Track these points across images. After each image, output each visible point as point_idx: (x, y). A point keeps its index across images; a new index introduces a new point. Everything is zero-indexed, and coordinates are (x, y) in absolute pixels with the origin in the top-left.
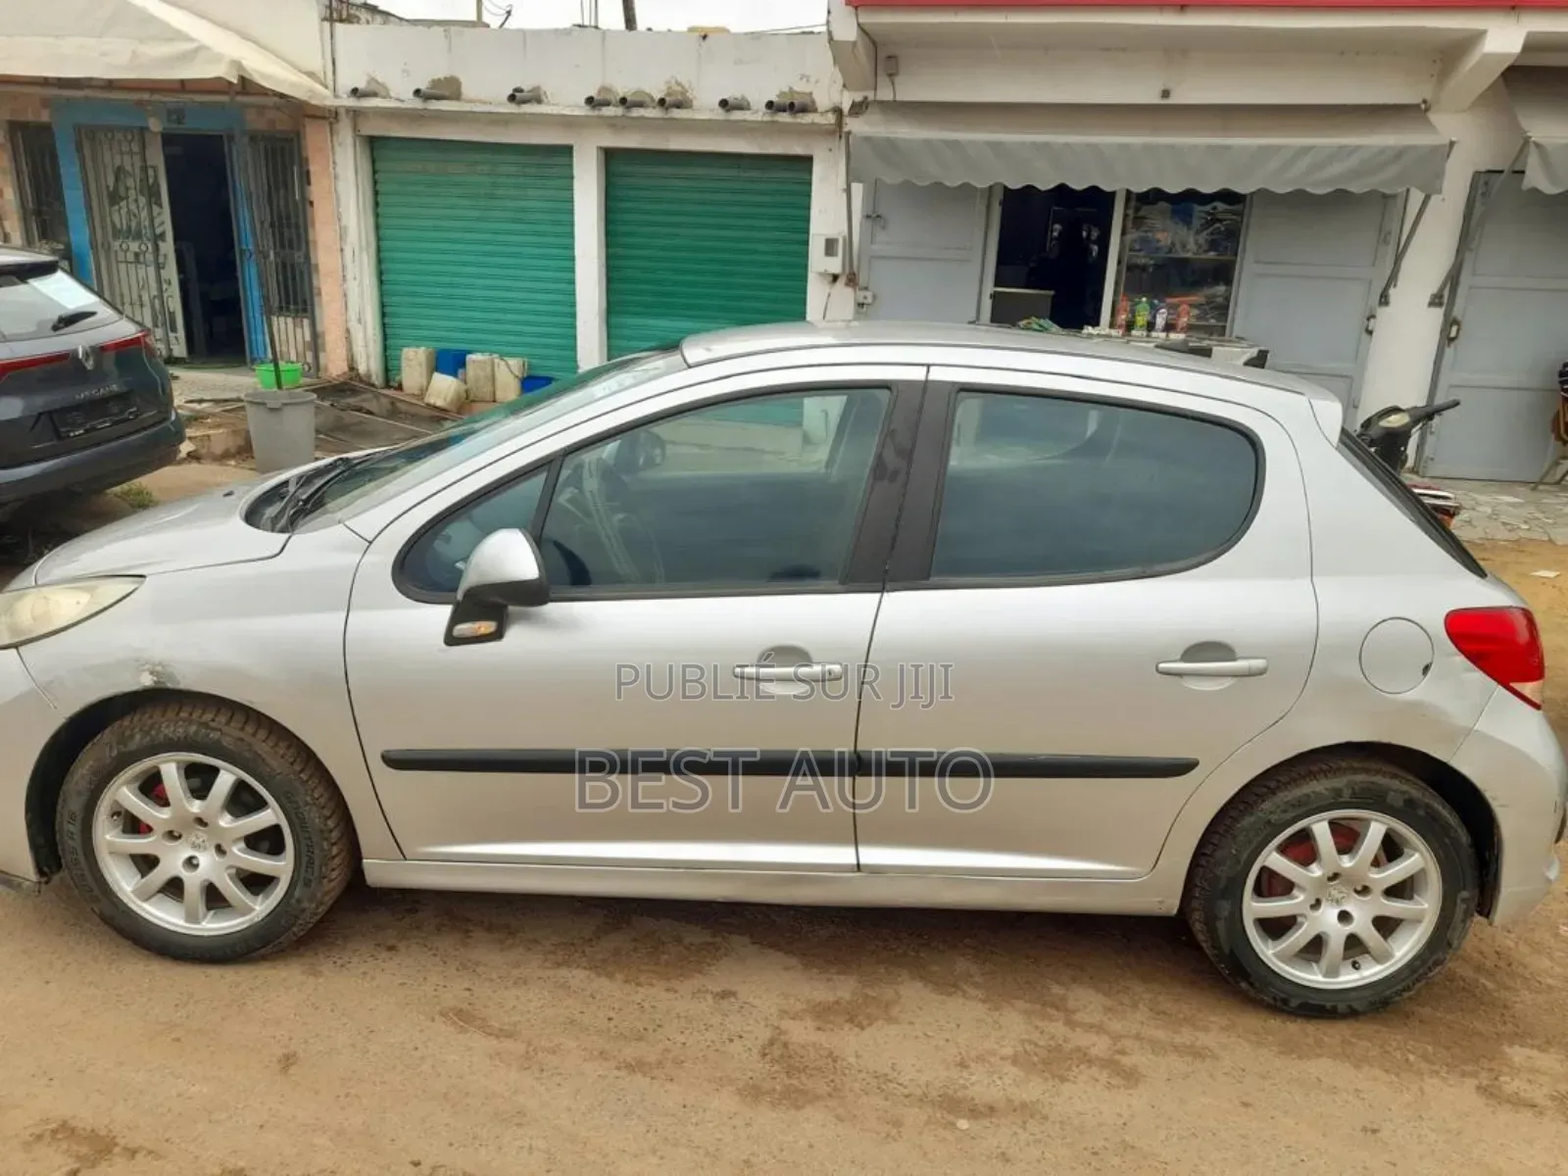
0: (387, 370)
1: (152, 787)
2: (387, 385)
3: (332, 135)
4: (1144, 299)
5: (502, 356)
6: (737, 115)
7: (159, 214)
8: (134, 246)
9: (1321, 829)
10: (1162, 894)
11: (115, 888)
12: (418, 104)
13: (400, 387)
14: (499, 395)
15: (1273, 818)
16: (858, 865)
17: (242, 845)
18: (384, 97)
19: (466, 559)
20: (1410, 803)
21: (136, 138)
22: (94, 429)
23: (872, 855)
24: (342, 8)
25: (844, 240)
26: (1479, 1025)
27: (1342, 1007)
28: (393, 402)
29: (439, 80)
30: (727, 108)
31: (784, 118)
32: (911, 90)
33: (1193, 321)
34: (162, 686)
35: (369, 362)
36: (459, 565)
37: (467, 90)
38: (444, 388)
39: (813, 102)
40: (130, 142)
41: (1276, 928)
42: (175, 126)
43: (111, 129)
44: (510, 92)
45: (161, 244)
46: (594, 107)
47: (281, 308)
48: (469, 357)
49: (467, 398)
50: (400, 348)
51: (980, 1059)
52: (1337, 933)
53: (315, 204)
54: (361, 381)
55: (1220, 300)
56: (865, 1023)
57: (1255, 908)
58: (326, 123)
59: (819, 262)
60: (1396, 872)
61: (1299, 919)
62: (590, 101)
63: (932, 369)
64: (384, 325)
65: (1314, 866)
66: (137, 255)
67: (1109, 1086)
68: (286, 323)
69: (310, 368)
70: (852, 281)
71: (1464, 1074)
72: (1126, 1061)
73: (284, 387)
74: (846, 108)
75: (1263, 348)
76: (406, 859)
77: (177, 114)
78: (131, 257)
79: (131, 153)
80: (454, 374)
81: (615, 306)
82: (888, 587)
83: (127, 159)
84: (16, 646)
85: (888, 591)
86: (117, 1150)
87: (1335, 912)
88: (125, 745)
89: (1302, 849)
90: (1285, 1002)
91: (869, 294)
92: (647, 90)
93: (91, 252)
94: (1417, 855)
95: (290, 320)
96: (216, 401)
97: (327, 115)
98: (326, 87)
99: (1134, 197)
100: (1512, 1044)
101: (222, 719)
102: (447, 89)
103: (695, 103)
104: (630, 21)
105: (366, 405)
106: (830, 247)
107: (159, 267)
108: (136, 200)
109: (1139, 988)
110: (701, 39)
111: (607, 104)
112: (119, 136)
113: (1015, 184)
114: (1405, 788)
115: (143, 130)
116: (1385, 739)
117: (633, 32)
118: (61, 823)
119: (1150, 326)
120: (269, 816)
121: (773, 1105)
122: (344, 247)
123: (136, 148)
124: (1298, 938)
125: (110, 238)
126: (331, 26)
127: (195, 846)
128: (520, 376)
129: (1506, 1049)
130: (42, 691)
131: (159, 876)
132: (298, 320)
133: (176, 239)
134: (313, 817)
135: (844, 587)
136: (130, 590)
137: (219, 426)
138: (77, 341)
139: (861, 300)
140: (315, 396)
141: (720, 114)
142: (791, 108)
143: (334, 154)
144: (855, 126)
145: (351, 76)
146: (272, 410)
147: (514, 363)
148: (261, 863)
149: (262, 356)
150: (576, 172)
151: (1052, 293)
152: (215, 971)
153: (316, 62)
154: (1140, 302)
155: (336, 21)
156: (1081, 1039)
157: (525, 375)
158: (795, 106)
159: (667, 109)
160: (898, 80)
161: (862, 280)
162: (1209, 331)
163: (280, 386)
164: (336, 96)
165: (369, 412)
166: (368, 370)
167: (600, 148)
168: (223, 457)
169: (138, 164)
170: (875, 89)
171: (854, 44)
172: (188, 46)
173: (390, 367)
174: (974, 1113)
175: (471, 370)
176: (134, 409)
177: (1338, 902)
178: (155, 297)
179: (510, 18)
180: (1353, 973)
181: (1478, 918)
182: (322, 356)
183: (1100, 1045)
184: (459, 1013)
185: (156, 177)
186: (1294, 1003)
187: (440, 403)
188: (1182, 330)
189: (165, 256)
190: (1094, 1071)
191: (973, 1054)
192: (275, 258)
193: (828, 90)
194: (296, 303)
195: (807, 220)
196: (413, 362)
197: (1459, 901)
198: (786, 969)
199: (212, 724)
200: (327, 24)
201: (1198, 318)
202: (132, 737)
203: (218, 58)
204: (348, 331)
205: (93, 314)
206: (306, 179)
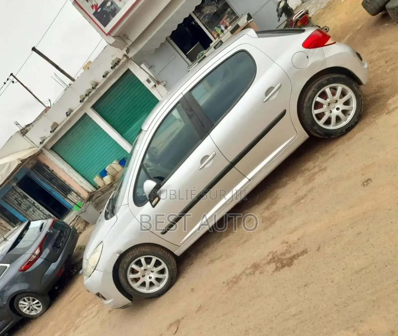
0: (94, 187)
1: (134, 271)
2: (97, 189)
3: (45, 155)
4: (216, 28)
5: (111, 163)
6: (108, 76)
7: (30, 199)
8: (31, 210)
9: (318, 99)
10: (303, 136)
11: (143, 292)
12: (53, 134)
13: (100, 187)
14: (118, 170)
15: (308, 105)
16: (249, 180)
17: (154, 268)
18: (46, 139)
19: (144, 193)
20: (328, 80)
21: (13, 190)
22: (63, 241)
23: (250, 176)
24: (24, 131)
25: (150, 78)
26: (380, 103)
27: (353, 124)
28: (101, 191)
29: (52, 126)
30: (105, 76)
31: (117, 67)
32: (134, 37)
33: (230, 21)
34: (121, 254)
35: (90, 188)
36: (144, 195)
37: (58, 123)
38: (107, 179)
39: (119, 59)
40: (13, 192)
41: (328, 122)
42: (17, 181)
43: (8, 193)
44: (66, 115)
45: (35, 205)
46: (82, 102)
47: (66, 195)
48: (106, 169)
49: (113, 177)
50: (93, 180)
51: (298, 190)
52: (339, 113)
53: (54, 170)
54: (92, 193)
55: (231, 12)
56: (275, 203)
57: (321, 123)
58: (41, 153)
59: (150, 86)
60: (339, 93)
61: (331, 117)
62: (81, 101)
63: (182, 93)
64: (86, 179)
65: (324, 106)
66: (33, 211)
67: (322, 174)
68: (69, 196)
69: (81, 200)
70: (158, 83)
71: (382, 114)
72: (322, 167)
73: (81, 207)
74: (125, 53)
75: (247, 13)
76: (180, 247)
77: (15, 179)
78: (33, 212)
79: (15, 194)
80: (107, 175)
81: (122, 133)
82: (209, 132)
83: (15, 195)
84: (95, 269)
85: (210, 133)
86: (180, 320)
87: (335, 110)
88: (124, 268)
89: (318, 105)
90: (342, 132)
91: (164, 82)
92: (89, 89)
93: (25, 218)
94: (339, 87)
95: (70, 195)
96: (73, 221)
97: (40, 152)
98: (35, 147)
99: (195, 12)
100: (388, 101)
101: (133, 251)
102: (55, 126)
103: (99, 82)
104: (73, 80)
105: (98, 196)
106: (148, 81)
107: (39, 209)
108: (24, 201)
109: (317, 154)
110: (88, 69)
111: (84, 99)
112: (10, 193)
113: (170, 34)
114: (325, 79)
115: (13, 187)
116: (312, 75)
117: (75, 81)
118: (126, 289)
119: (222, 31)
120: (154, 259)
121: (270, 227)
122: (66, 172)
123: (15, 192)
124: (333, 120)
125: (26, 213)
126: (25, 136)
127: (148, 274)
128: (118, 163)
129: (387, 102)
130: (105, 272)
131: (147, 284)
132: (71, 194)
133: (37, 201)
134: (160, 253)
135: (203, 140)
136: (102, 246)
137: (78, 224)
138: (46, 229)
139: (164, 85)
140: (89, 202)
141: (105, 79)
142: (116, 64)
143: (48, 158)
144: (131, 55)
145: (37, 141)
146: (85, 211)
147: (115, 162)
148: (160, 268)
149: (71, 206)
150: (91, 116)
151: (199, 42)
152: (170, 291)
153: (29, 145)
154: (216, 29)
155: (25, 134)
156: (312, 171)
157: (119, 162)
158: (116, 63)
159: (95, 88)
160: (130, 38)
161: (160, 81)
162: (235, 19)
163: (80, 208)
164: (38, 147)
165: (100, 196)
166: (91, 190)
167: (91, 108)
168: (84, 229)
169: (18, 194)
170: (127, 44)
171: (116, 41)
172: (8, 164)
173: (95, 186)
174: (303, 198)
175: (109, 171)
176: (65, 232)
177: (334, 108)
178: (43, 215)
179: (51, 101)
180: (349, 116)
181: (360, 86)
182: (81, 196)
183: (317, 169)
184: (211, 261)
185: (23, 194)
186: (344, 131)
187: (109, 183)
188: (229, 25)
189: (38, 206)
190: (318, 174)
191: (296, 190)
192: (56, 187)
193: (119, 54)
194: (67, 191)
195: (139, 81)
196: (97, 180)
197: (354, 87)
198: (256, 208)
199: (133, 253)
200: (24, 136)
201: (230, 19)
202: (124, 267)
203: (14, 161)
204: (81, 187)
205: (43, 223)
206: (48, 167)
